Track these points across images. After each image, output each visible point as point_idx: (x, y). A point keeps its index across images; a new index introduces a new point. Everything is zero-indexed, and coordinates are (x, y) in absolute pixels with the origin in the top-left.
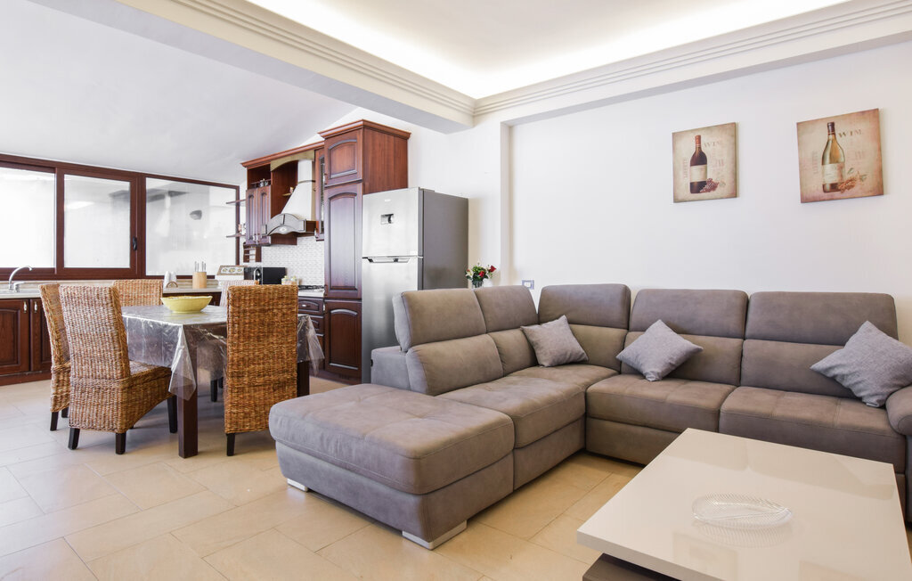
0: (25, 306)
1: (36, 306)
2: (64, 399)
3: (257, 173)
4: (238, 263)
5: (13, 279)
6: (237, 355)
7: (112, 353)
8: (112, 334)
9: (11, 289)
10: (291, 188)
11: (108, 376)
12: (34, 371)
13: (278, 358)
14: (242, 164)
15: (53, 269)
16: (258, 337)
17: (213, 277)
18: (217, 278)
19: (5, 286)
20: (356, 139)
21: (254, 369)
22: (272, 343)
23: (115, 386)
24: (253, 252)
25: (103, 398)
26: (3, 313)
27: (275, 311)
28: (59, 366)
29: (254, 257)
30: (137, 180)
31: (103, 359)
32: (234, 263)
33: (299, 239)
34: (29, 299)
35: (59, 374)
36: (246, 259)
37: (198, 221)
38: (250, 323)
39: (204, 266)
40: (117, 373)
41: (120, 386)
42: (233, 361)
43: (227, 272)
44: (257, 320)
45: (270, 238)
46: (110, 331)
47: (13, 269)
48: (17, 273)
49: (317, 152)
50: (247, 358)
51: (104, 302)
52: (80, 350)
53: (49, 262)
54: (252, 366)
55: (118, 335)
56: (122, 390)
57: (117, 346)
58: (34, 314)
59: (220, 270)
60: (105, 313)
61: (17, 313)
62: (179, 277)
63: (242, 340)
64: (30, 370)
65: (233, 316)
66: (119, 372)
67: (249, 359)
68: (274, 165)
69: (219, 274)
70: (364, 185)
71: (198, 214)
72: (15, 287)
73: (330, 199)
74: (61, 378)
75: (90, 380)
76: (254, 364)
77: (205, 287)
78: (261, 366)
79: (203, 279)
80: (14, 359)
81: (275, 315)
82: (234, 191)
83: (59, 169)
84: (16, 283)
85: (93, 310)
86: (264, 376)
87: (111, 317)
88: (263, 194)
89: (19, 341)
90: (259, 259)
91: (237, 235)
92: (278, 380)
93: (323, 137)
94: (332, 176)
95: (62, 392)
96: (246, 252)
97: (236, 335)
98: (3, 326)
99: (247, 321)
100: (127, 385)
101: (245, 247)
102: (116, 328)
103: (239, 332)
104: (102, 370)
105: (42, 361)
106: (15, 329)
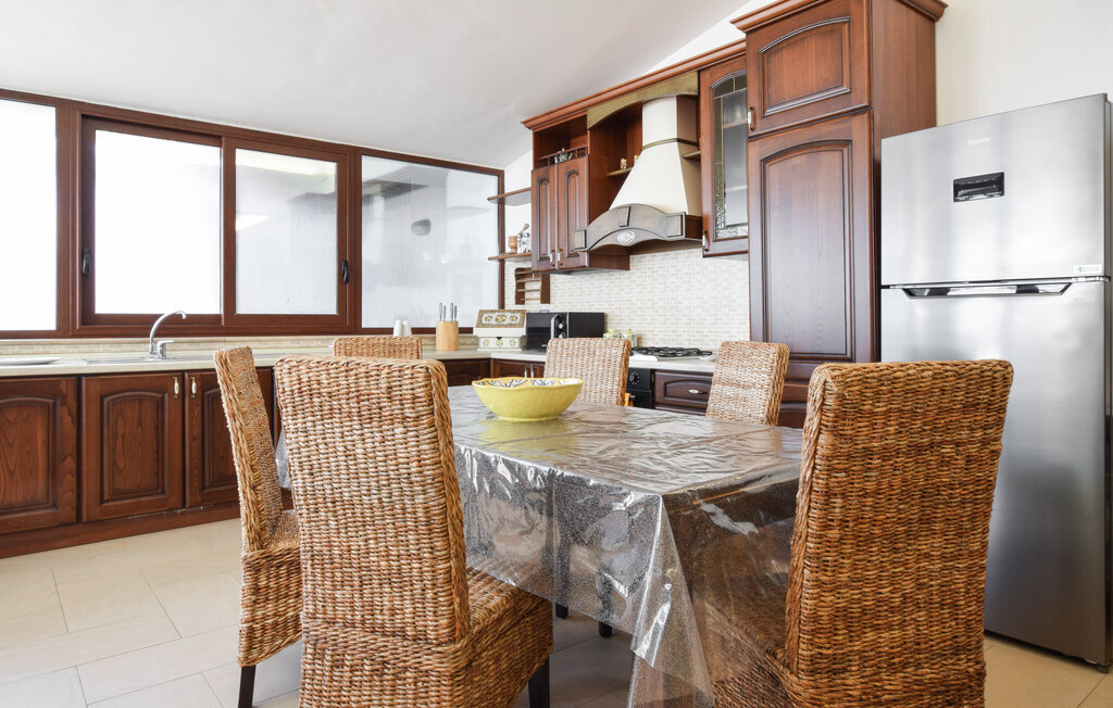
0: (176, 385)
1: (194, 385)
2: (269, 633)
3: (553, 138)
4: (502, 305)
5: (157, 335)
6: (829, 598)
7: (424, 565)
8: (427, 510)
9: (153, 352)
10: (623, 161)
11: (410, 631)
12: (190, 507)
13: (942, 606)
14: (524, 123)
15: (219, 316)
16: (892, 538)
17: (470, 330)
18: (476, 332)
19: (143, 347)
20: (848, 14)
21: (875, 645)
22: (928, 556)
23: (430, 662)
24: (534, 286)
25: (394, 692)
26: (141, 399)
27: (947, 450)
28: (257, 553)
29: (538, 295)
30: (347, 158)
31: (396, 579)
32: (495, 305)
33: (635, 260)
34: (182, 372)
35: (259, 571)
36: (520, 299)
37: (424, 237)
38: (877, 492)
39: (454, 311)
40: (436, 625)
41: (446, 667)
42: (815, 618)
43: (493, 322)
44: (897, 482)
45: (586, 256)
46: (422, 500)
47: (158, 316)
48: (162, 323)
49: (706, 76)
50: (856, 609)
51: (408, 412)
52: (330, 545)
53: (212, 305)
54: (870, 636)
55: (444, 512)
56: (452, 677)
57: (439, 544)
58: (191, 399)
59: (480, 317)
60: (409, 445)
61: (163, 398)
62: (416, 331)
63: (848, 549)
64: (184, 505)
65: (831, 470)
66: (444, 622)
67: (864, 611)
68: (595, 117)
69: (480, 325)
70: (871, 118)
71: (425, 224)
72: (159, 349)
73: (765, 161)
74: (263, 583)
75: (357, 636)
76: (876, 628)
77: (457, 349)
78: (897, 633)
79: (453, 334)
80: (159, 488)
81: (944, 462)
82: (494, 179)
83: (227, 139)
84: (161, 341)
85: (373, 434)
86: (904, 665)
87: (428, 456)
88: (572, 173)
89: (166, 453)
90: (546, 298)
91: (502, 257)
92: (943, 682)
93: (742, 29)
94: (769, 111)
95: (265, 617)
96: (520, 286)
97: (834, 534)
98: (140, 424)
99: (871, 486)
100: (463, 663)
101: (518, 277)
102: (440, 492)
103: (843, 523)
104: (393, 612)
105: (203, 488)
106: (159, 427)
